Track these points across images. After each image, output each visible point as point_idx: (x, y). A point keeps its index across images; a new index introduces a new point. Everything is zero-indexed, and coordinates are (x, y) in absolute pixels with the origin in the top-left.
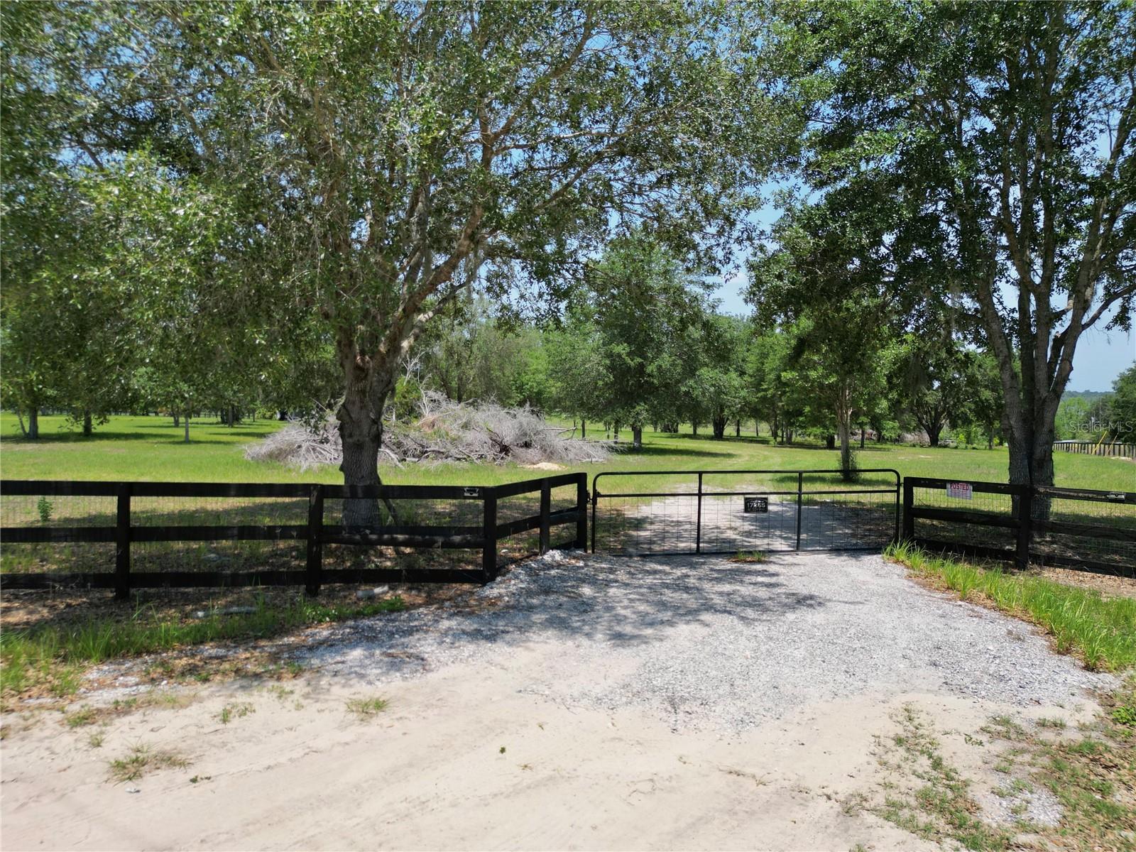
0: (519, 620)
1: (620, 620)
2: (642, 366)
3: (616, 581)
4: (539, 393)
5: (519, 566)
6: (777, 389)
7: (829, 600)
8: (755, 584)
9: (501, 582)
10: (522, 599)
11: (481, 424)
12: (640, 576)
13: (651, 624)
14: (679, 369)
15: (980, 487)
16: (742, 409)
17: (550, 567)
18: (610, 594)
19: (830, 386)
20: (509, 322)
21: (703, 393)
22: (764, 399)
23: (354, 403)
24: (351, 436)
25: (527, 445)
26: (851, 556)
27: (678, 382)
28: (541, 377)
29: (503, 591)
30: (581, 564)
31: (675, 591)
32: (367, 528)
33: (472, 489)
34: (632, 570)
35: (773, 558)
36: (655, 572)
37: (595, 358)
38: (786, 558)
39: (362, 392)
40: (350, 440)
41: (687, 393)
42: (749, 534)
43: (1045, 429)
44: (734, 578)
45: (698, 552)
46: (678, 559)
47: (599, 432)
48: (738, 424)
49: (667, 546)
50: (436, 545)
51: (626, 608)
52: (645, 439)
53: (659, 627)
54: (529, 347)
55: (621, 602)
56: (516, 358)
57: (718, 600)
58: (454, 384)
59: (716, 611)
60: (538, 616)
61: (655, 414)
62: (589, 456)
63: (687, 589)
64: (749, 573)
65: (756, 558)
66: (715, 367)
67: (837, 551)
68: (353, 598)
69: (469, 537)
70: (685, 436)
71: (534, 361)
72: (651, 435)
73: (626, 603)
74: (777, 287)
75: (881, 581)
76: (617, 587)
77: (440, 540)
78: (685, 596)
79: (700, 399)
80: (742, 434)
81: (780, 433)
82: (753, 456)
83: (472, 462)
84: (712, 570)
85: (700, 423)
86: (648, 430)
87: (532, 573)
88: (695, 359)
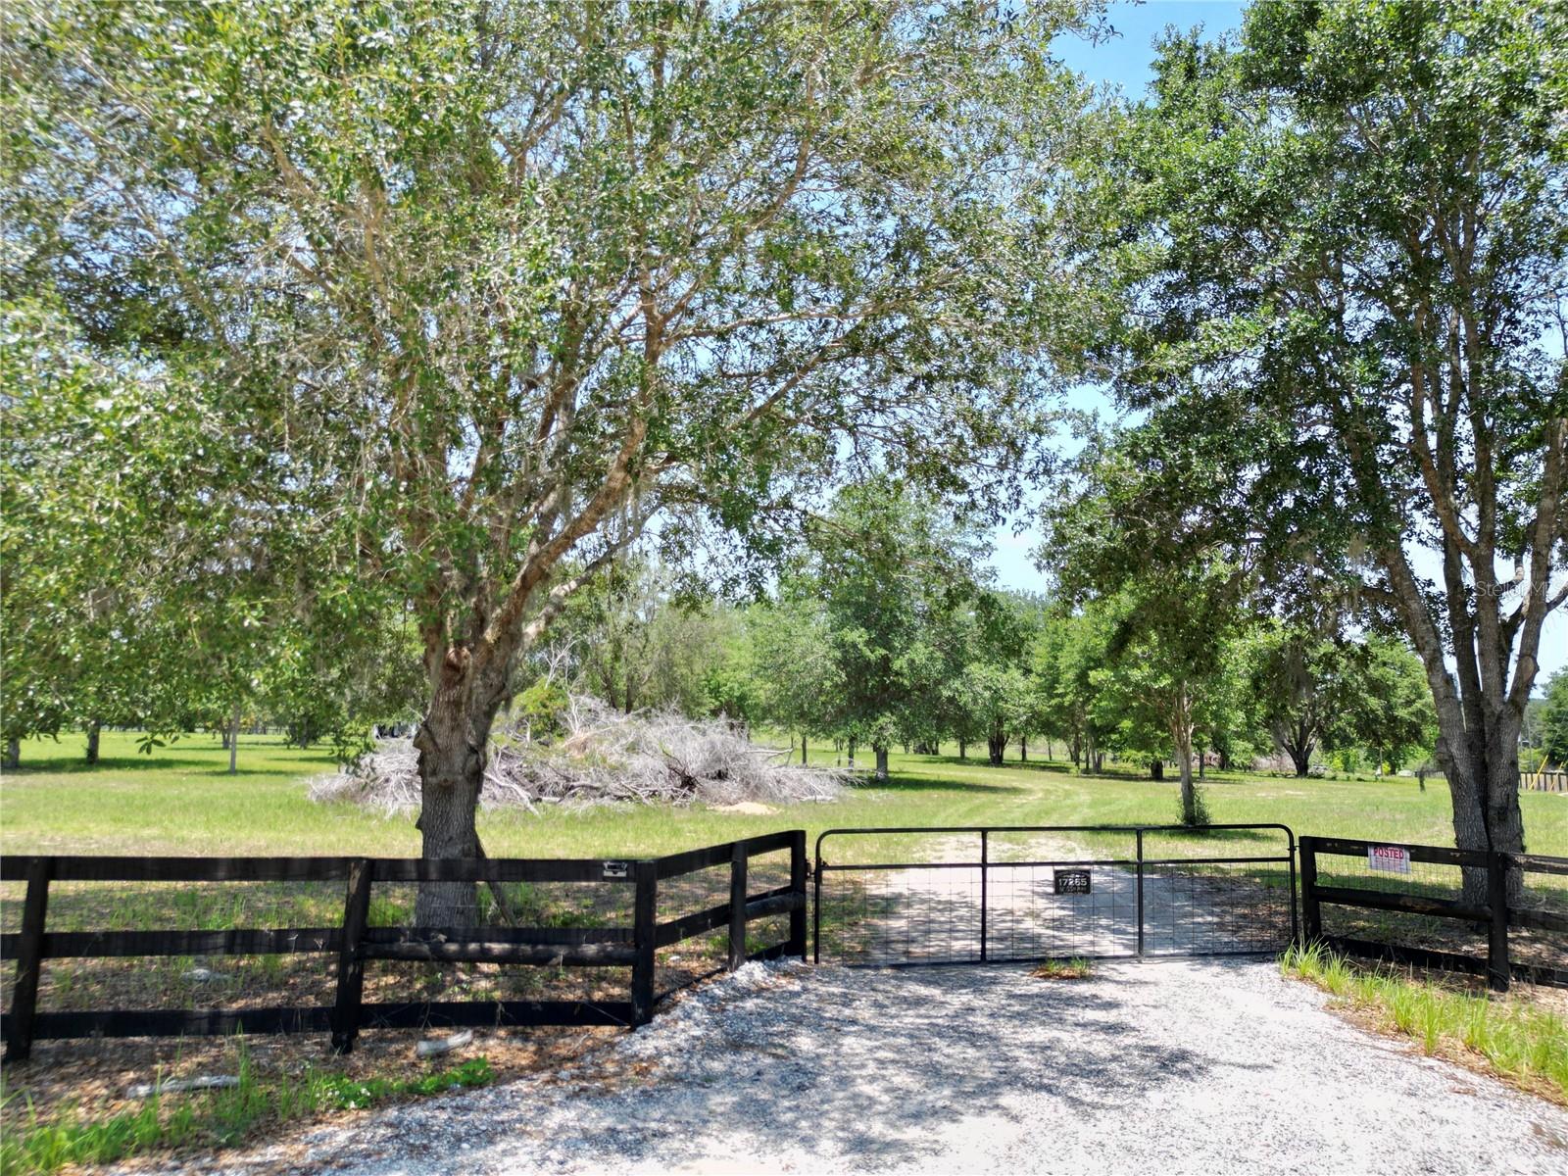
0: (687, 1108)
1: (863, 1106)
2: (886, 660)
3: (854, 1022)
4: (742, 698)
5: (694, 992)
6: (1077, 694)
7: (1214, 1062)
8: (1084, 1026)
9: (661, 1026)
10: (693, 1062)
11: (655, 744)
12: (893, 1011)
13: (917, 1117)
14: (939, 666)
15: (1420, 854)
16: (1028, 722)
17: (745, 994)
18: (845, 1049)
19: (1161, 692)
20: (691, 598)
21: (975, 701)
22: (1060, 708)
23: (441, 721)
24: (434, 773)
25: (721, 776)
26: (1225, 965)
27: (938, 682)
28: (744, 675)
29: (663, 1044)
30: (796, 986)
31: (953, 1043)
32: (441, 931)
33: (617, 864)
34: (880, 997)
35: (1103, 970)
36: (919, 1002)
37: (821, 648)
38: (1125, 968)
39: (456, 704)
40: (433, 780)
41: (951, 700)
42: (1058, 924)
43: (1505, 761)
44: (1046, 1014)
45: (983, 960)
46: (953, 972)
47: (825, 751)
48: (1024, 742)
49: (935, 946)
50: (554, 961)
51: (873, 1079)
52: (893, 765)
53: (931, 1122)
54: (728, 633)
55: (863, 1066)
56: (710, 649)
57: (1027, 1062)
58: (622, 685)
59: (1026, 1086)
60: (718, 1099)
61: (906, 730)
62: (812, 792)
63: (972, 1038)
64: (1070, 1001)
65: (1078, 968)
66: (989, 662)
67: (1204, 955)
68: (411, 1055)
69: (609, 946)
70: (949, 760)
71: (735, 653)
72: (903, 760)
73: (871, 1068)
74: (1089, 545)
75: (1288, 1016)
76: (858, 1034)
77: (562, 952)
78: (971, 1053)
79: (970, 707)
80: (1029, 757)
81: (1082, 756)
82: (1048, 792)
83: (639, 802)
84: (1011, 996)
85: (971, 742)
86: (896, 751)
87: (715, 1006)
88: (962, 651)
